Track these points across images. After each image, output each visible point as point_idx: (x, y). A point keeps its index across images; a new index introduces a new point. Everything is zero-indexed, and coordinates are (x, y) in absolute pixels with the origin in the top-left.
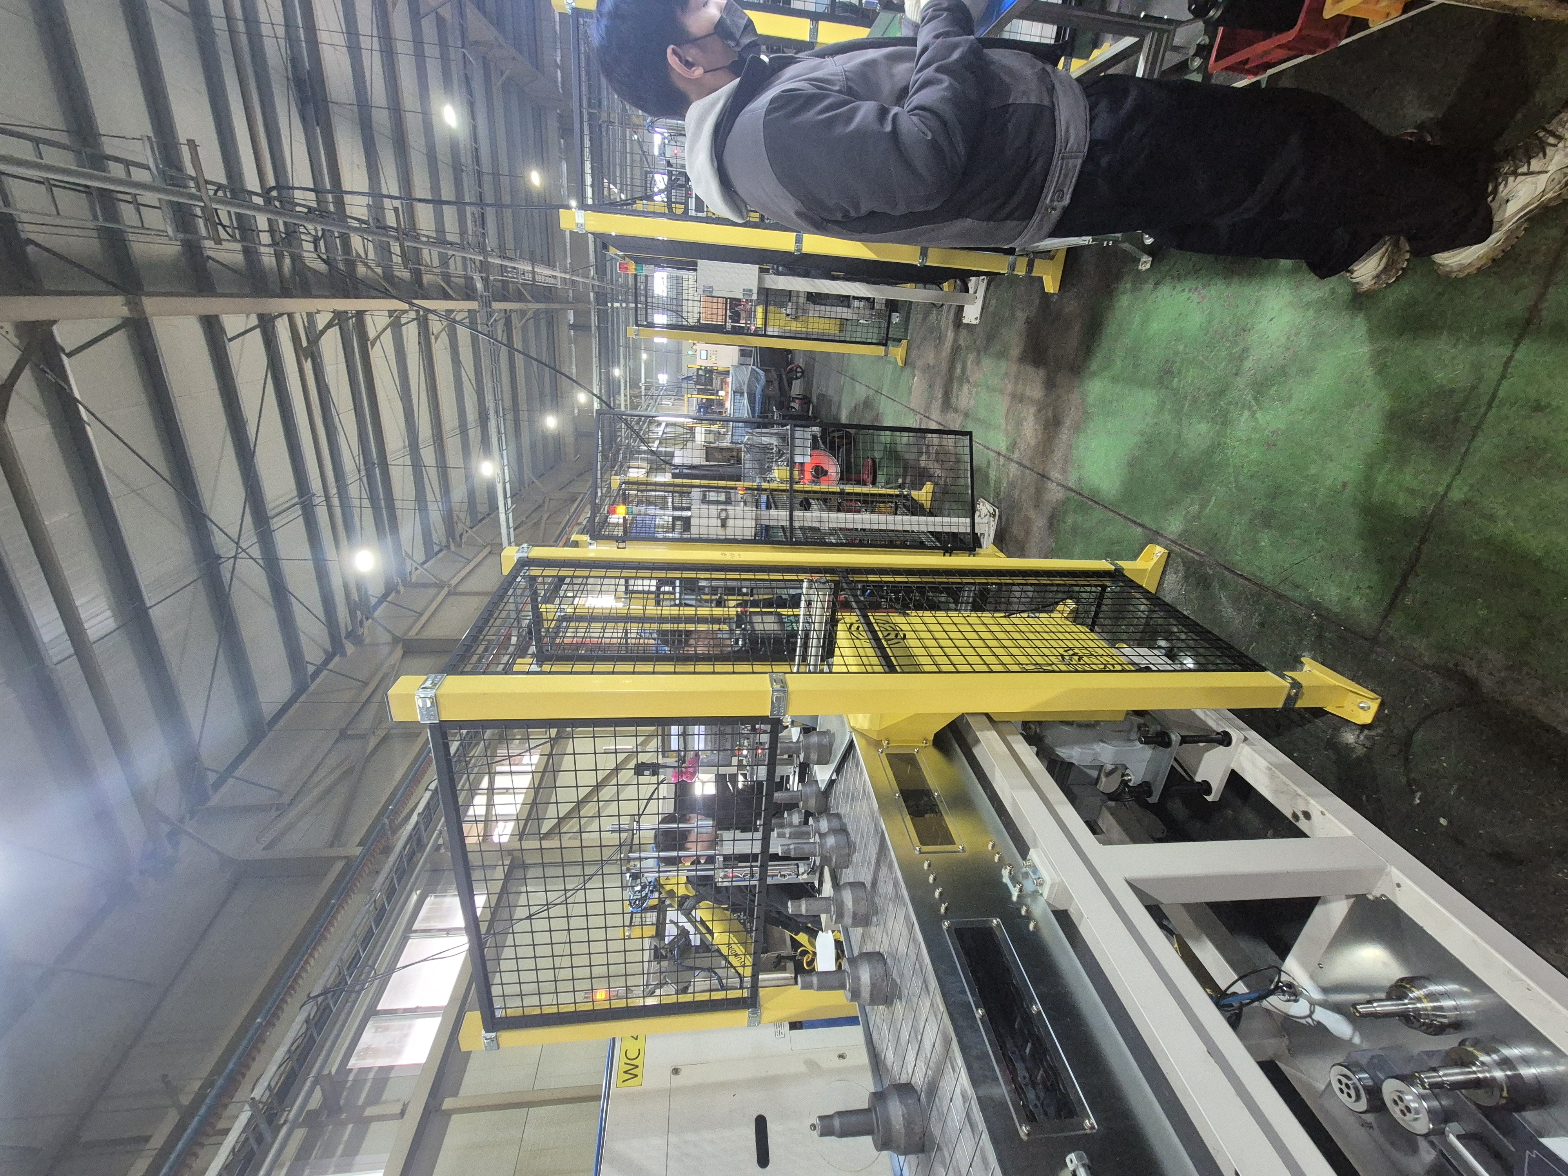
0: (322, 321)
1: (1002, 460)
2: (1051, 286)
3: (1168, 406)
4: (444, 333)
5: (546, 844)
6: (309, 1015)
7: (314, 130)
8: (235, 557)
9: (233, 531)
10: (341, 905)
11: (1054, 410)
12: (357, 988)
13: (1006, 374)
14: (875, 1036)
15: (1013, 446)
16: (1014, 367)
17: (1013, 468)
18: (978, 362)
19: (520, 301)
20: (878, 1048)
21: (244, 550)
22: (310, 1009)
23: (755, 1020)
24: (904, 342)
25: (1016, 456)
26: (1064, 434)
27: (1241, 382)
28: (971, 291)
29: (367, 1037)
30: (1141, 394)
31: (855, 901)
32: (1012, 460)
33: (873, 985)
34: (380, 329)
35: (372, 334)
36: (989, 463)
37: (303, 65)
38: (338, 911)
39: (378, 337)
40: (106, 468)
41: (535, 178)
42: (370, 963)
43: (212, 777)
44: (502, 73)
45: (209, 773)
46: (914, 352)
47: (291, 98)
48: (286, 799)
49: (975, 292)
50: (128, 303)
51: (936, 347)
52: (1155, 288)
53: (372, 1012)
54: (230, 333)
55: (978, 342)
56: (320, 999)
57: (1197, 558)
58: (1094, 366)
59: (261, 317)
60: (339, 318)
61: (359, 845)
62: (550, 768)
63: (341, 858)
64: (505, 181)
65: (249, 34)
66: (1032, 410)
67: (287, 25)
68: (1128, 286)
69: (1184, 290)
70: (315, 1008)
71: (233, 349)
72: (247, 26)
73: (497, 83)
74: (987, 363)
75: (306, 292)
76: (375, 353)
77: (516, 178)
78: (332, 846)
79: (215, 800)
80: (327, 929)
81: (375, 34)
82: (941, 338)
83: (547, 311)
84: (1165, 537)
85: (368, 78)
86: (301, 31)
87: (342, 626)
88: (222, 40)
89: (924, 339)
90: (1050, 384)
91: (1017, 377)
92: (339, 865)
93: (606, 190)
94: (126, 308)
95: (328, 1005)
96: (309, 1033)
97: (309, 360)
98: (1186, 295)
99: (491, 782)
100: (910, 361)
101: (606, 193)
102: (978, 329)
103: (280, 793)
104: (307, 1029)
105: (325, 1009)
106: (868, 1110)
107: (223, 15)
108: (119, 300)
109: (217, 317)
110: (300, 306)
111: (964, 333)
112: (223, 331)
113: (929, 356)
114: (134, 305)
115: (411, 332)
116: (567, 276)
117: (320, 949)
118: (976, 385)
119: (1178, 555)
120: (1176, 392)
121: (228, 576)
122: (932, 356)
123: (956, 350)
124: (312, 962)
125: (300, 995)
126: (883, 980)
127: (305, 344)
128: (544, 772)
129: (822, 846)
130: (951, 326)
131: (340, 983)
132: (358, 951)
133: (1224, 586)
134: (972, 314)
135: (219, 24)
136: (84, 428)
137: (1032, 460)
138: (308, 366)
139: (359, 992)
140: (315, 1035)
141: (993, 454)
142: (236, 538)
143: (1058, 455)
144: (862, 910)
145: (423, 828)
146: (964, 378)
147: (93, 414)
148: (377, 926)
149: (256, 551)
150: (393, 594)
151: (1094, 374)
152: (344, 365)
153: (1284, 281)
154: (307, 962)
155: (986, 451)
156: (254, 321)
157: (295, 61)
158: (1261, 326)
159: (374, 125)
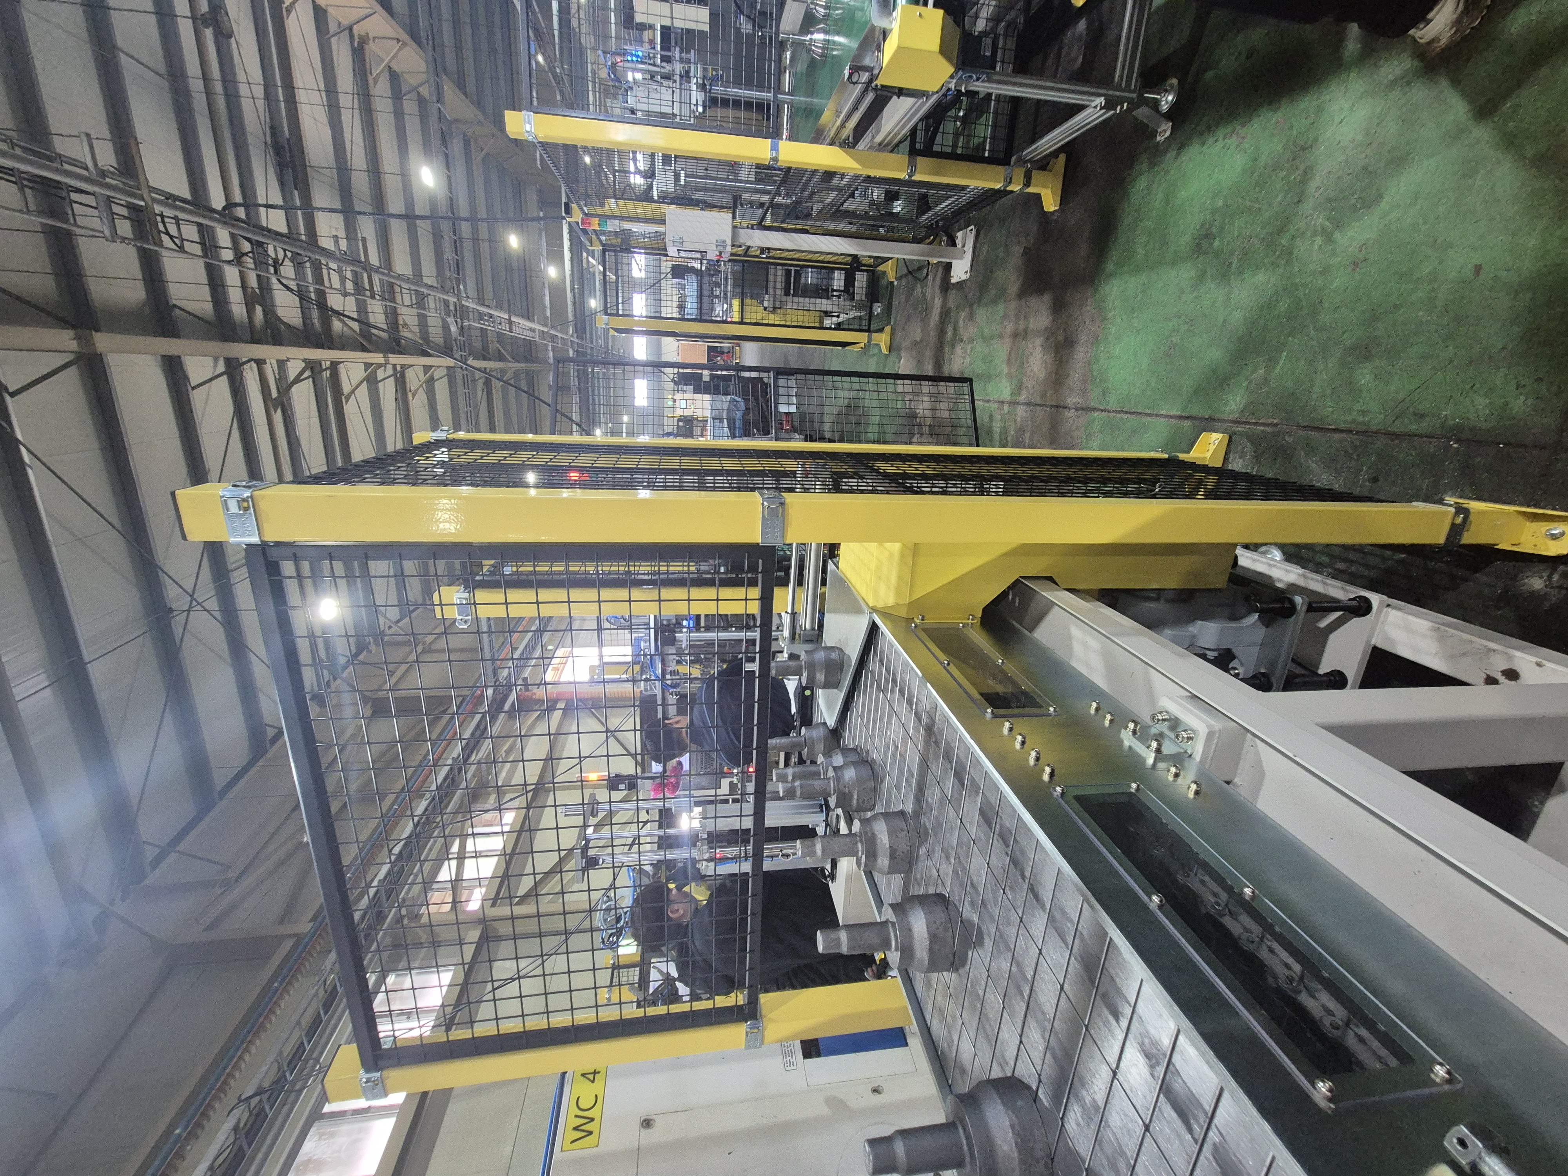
0: (294, 369)
1: (1006, 408)
2: (1050, 204)
3: (1209, 273)
4: (421, 391)
5: (519, 910)
6: (239, 1120)
7: (292, 194)
8: (189, 611)
9: (189, 585)
10: (286, 990)
11: (1065, 330)
12: (297, 1087)
13: (1005, 316)
14: (936, 1027)
15: (1018, 388)
16: (1013, 305)
17: (1021, 412)
18: (971, 317)
19: (500, 360)
20: (943, 1044)
21: (199, 604)
22: (241, 1114)
23: (755, 1040)
24: (888, 329)
25: (1023, 398)
26: (1080, 354)
27: (1307, 207)
28: (959, 245)
29: (308, 1146)
30: (1173, 273)
31: (891, 833)
32: (1018, 403)
33: (933, 938)
34: (355, 382)
35: (346, 388)
36: (991, 416)
37: (283, 132)
38: (281, 997)
39: (353, 392)
40: (48, 515)
41: (514, 241)
42: (315, 1055)
43: (150, 853)
44: (482, 149)
45: (147, 847)
46: (899, 334)
47: (269, 165)
48: (232, 874)
49: (964, 246)
50: (78, 338)
51: (922, 320)
52: (1178, 155)
53: (316, 1115)
54: (194, 380)
55: (970, 296)
56: (254, 1101)
57: (1269, 429)
58: (1110, 267)
59: (228, 361)
60: (313, 367)
61: (311, 921)
62: (526, 827)
63: (290, 936)
64: (485, 247)
65: (227, 95)
66: (1039, 341)
67: (266, 86)
68: (1145, 166)
69: (1217, 141)
70: (246, 1114)
71: (197, 398)
72: (225, 88)
73: (477, 157)
74: (981, 314)
75: (277, 340)
76: (350, 408)
77: (495, 241)
78: (281, 922)
79: (152, 879)
80: (267, 1018)
81: (356, 106)
82: (927, 310)
83: (527, 372)
84: (1223, 421)
85: (348, 146)
86: (280, 90)
87: (307, 687)
88: (199, 102)
89: (908, 318)
90: (1059, 307)
91: (1017, 316)
92: (288, 944)
93: (585, 261)
94: (75, 342)
95: (263, 1109)
96: (238, 1143)
97: (279, 411)
98: (1220, 144)
99: (463, 846)
100: (894, 345)
101: (585, 265)
102: (969, 283)
103: (227, 867)
104: (236, 1140)
105: (257, 1115)
106: (948, 1127)
107: (200, 75)
108: (70, 333)
109: (179, 357)
110: (271, 353)
111: (953, 294)
112: (186, 378)
113: (916, 332)
114: (84, 340)
115: (388, 390)
116: (546, 330)
117: (258, 1042)
118: (971, 340)
119: (1241, 434)
120: (1217, 254)
121: (181, 630)
122: (919, 331)
123: (945, 314)
124: (247, 1057)
125: (231, 1099)
126: (946, 930)
127: (274, 394)
128: (520, 832)
129: (838, 779)
130: (937, 291)
131: (279, 1080)
132: (302, 1043)
133: (1311, 449)
134: (961, 270)
135: (196, 85)
136: (25, 470)
137: (1043, 396)
138: (278, 417)
139: (300, 1091)
140: (245, 1146)
141: (996, 405)
142: (190, 591)
143: (1075, 377)
144: (903, 846)
145: (384, 898)
146: (957, 338)
147: (35, 456)
148: (326, 1013)
149: (213, 605)
150: (365, 653)
151: (1111, 275)
152: (317, 420)
153: (1353, 75)
154: (241, 1058)
155: (987, 405)
156: (221, 367)
157: (274, 130)
158: (1329, 134)
159: (354, 192)
